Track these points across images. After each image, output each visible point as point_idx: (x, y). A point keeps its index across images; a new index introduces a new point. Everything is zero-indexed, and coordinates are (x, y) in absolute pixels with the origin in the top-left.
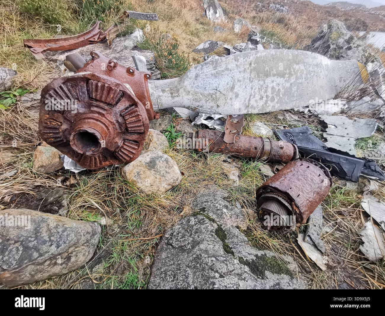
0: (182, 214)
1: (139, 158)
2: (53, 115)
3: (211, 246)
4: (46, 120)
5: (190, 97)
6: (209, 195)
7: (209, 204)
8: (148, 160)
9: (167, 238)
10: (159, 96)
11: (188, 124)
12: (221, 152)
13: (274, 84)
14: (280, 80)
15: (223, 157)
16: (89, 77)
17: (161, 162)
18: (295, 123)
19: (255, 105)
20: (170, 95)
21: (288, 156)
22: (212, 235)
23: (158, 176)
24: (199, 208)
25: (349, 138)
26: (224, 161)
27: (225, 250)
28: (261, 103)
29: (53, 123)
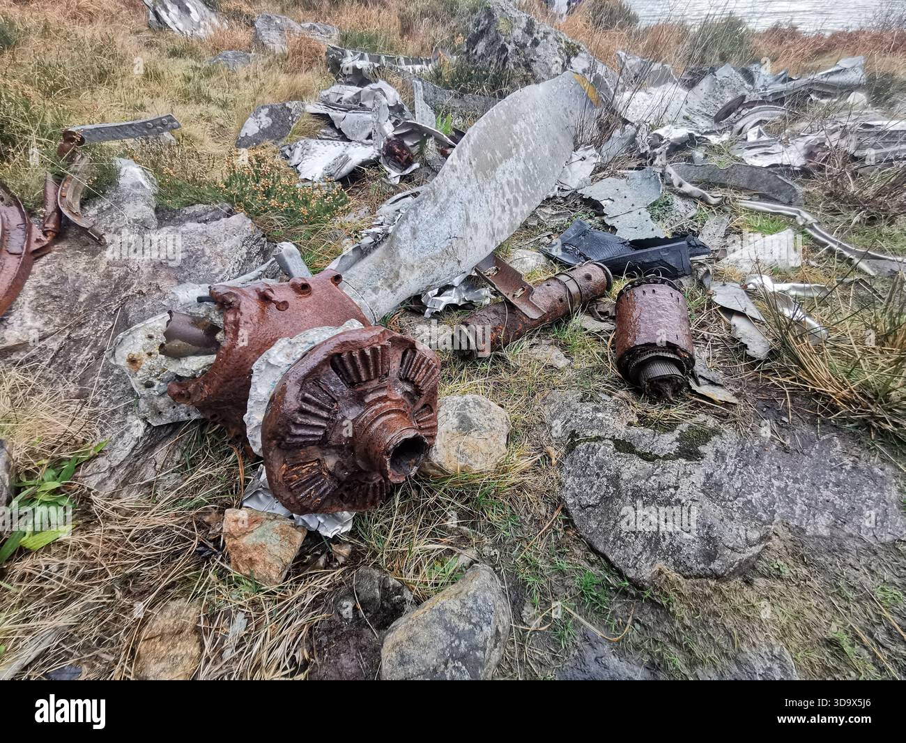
0: (554, 461)
1: (441, 428)
2: (294, 458)
3: (633, 468)
4: (284, 475)
5: (417, 273)
6: (560, 411)
7: (574, 421)
8: (455, 421)
9: (574, 503)
10: (374, 303)
11: (414, 319)
12: (520, 335)
13: (507, 175)
14: (510, 164)
15: (526, 344)
16: (337, 351)
17: (472, 410)
18: (557, 221)
19: (501, 227)
20: (389, 290)
21: (602, 285)
22: (618, 456)
23: (486, 435)
24: (567, 437)
25: (639, 211)
26: (532, 346)
27: (648, 460)
28: (506, 217)
29: (304, 471)
